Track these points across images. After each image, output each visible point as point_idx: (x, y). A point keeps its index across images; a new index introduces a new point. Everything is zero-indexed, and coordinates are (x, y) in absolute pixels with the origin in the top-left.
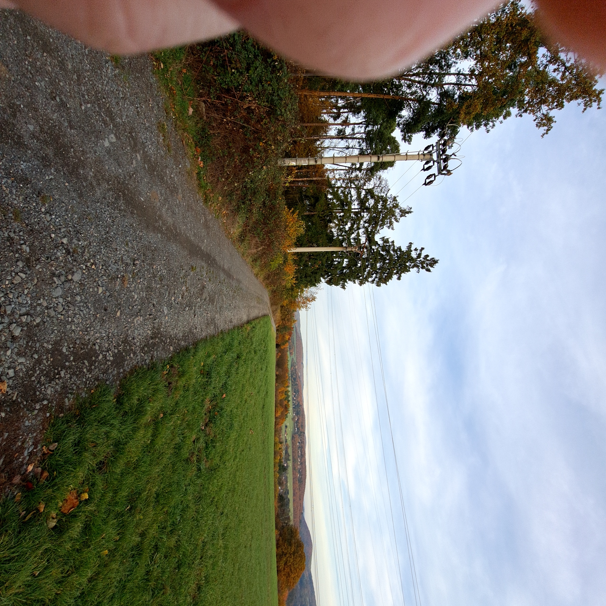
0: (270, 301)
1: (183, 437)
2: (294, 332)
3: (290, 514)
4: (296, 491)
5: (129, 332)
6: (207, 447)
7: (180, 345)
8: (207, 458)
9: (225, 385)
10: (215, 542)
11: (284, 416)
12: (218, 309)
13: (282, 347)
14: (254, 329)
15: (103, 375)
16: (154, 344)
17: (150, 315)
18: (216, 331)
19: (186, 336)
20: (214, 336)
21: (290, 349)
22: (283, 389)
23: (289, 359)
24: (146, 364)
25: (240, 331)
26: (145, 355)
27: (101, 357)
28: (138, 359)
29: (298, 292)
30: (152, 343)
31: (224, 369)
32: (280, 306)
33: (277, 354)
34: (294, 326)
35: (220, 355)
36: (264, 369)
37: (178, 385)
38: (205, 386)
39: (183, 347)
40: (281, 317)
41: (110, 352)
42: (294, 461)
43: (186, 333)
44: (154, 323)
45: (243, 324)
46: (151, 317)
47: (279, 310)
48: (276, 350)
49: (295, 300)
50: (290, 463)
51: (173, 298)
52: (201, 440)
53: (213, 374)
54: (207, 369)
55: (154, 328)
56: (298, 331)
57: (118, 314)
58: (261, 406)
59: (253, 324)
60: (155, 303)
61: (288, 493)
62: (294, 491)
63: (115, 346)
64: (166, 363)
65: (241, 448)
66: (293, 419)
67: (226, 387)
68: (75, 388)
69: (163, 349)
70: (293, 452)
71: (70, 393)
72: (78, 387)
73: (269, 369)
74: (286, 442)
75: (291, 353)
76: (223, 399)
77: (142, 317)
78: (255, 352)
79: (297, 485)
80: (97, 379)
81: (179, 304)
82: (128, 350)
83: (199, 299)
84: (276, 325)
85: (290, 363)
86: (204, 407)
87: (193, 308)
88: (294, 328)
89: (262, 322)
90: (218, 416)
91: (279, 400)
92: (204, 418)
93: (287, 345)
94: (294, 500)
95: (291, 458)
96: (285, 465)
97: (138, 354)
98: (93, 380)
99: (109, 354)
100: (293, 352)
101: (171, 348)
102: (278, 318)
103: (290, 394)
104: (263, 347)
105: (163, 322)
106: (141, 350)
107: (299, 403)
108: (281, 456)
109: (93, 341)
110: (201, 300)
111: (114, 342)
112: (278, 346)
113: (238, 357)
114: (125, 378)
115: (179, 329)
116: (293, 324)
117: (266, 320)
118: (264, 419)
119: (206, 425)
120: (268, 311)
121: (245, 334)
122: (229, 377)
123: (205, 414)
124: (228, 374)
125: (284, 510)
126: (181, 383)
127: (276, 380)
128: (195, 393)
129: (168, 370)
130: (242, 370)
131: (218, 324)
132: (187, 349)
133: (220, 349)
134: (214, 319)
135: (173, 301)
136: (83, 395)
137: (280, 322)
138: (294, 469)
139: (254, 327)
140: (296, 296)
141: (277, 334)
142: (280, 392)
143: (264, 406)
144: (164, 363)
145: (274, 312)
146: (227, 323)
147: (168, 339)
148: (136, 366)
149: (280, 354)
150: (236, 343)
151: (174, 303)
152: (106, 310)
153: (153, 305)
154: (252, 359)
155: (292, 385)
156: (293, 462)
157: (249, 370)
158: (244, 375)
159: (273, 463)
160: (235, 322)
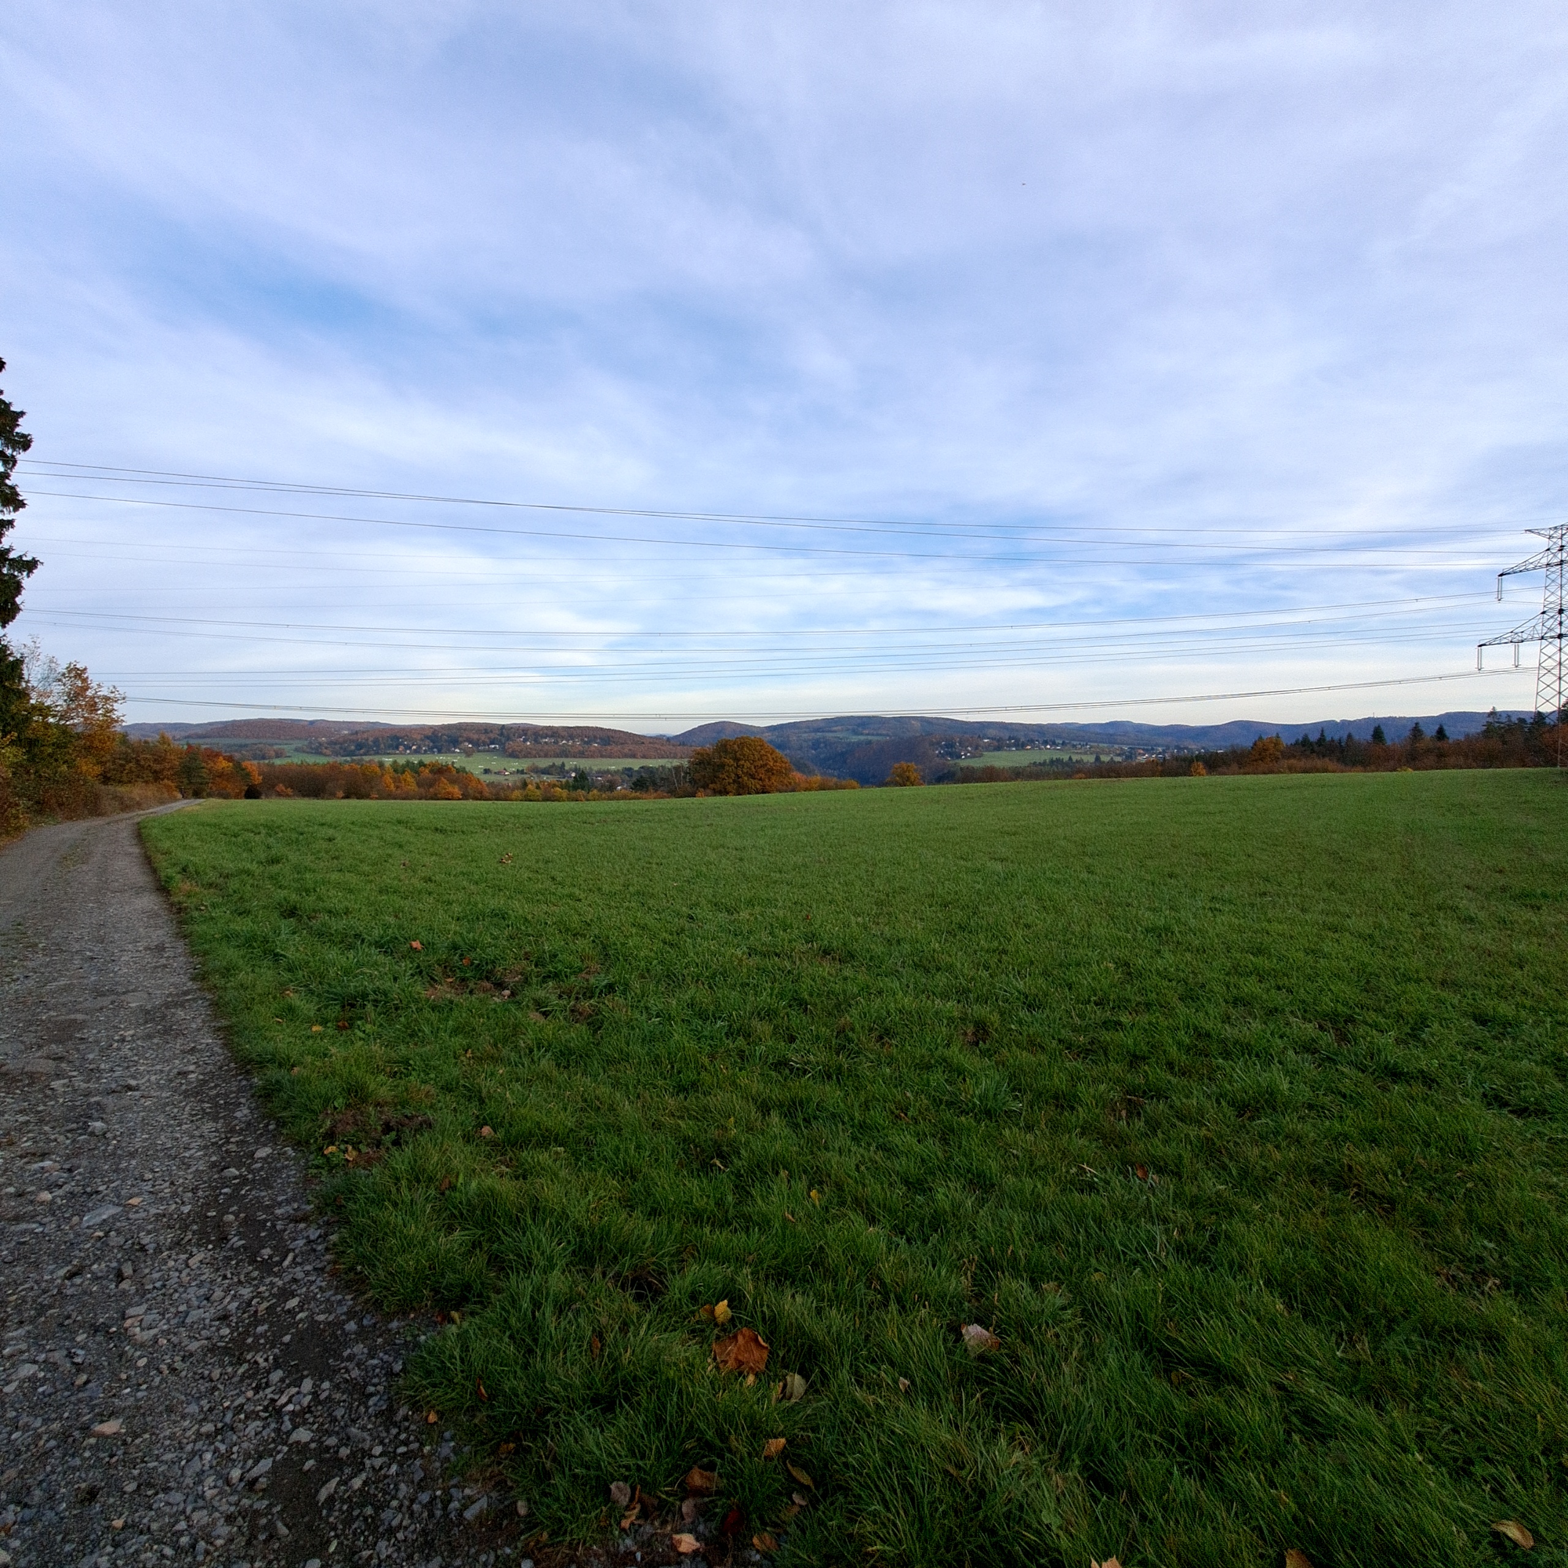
0: (79, 817)
1: (539, 1049)
2: (204, 744)
3: (669, 766)
4: (626, 751)
5: (194, 1346)
6: (556, 976)
7: (249, 1124)
8: (581, 970)
9: (386, 946)
10: (745, 929)
11: (460, 777)
12: (105, 1001)
13: (258, 779)
14: (191, 869)
15: (372, 1395)
16: (250, 1224)
17: (120, 1277)
18: (194, 1000)
19: (216, 1105)
20: (214, 1004)
21: (264, 758)
22: (388, 779)
23: (297, 759)
24: (324, 1237)
25: (196, 914)
26: (289, 1251)
27: (303, 1435)
28: (307, 1273)
29: (47, 726)
30: (241, 1235)
31: (333, 954)
32: (103, 787)
33: (279, 795)
34: (184, 742)
35: (287, 976)
36: (331, 832)
37: (389, 1100)
38: (388, 1007)
39: (257, 1108)
40: (147, 782)
41: (284, 1399)
42: (565, 753)
43: (203, 1109)
44: (158, 1250)
45: (172, 905)
46: (128, 1270)
47: (121, 789)
48: (267, 796)
49: (79, 736)
50: (571, 763)
51: (46, 1196)
52: (541, 994)
53: (351, 990)
54: (334, 1011)
55: (178, 1243)
56: (200, 731)
57: (110, 1427)
58: (439, 837)
59: (171, 872)
60: (62, 1272)
61: (630, 769)
62: (626, 756)
63: (257, 1390)
64: (320, 1161)
65: (548, 883)
66: (468, 753)
67: (388, 942)
68: (425, 1497)
69: (266, 1183)
70: (546, 756)
71: (445, 1508)
72: (421, 1487)
73: (328, 818)
74: (522, 772)
75: (279, 755)
76: (428, 946)
77: (131, 1311)
78: (274, 861)
79: (616, 748)
80: (387, 1416)
81: (75, 1161)
82: (271, 1325)
83: (55, 1084)
84: (176, 800)
85: (311, 760)
86: (451, 1002)
87: (93, 1100)
88: (191, 741)
89: (166, 845)
90: (473, 955)
91: (416, 789)
92: (482, 995)
93: (252, 765)
94: (644, 757)
95: (558, 762)
96: (573, 775)
97: (287, 1278)
98: (394, 1431)
99: (289, 1401)
100: (275, 747)
101: (263, 1152)
102: (149, 793)
103: (401, 760)
104: (257, 838)
105: (153, 1211)
106: (270, 1273)
107: (428, 737)
108: (554, 786)
109: (234, 1499)
110: (58, 1076)
111: (241, 1400)
112: (252, 793)
113: (291, 912)
114: (377, 1304)
115: (186, 1139)
116: (175, 744)
117: (155, 831)
118: (472, 828)
119: (500, 986)
120: (122, 825)
121: (209, 897)
122: (357, 936)
123: (471, 992)
124: (350, 940)
125: (662, 779)
126: (382, 1088)
127: (360, 796)
128: (411, 1036)
129: (342, 1147)
130: (336, 899)
131: (170, 994)
132: (267, 1094)
133: (266, 976)
134: (147, 1012)
135: (60, 1192)
136: (446, 1450)
137: (168, 787)
138: (582, 755)
139: (184, 870)
140: (64, 731)
141: (210, 795)
142: (397, 787)
143: (437, 829)
144: (317, 1167)
145: (125, 806)
146: (163, 961)
147: (226, 1173)
148: (334, 1274)
149: (281, 787)
150: (242, 925)
151: (67, 1188)
152: (92, 1494)
153: (71, 1276)
154: (298, 869)
155: (377, 753)
156: (567, 756)
157: (334, 876)
158: (351, 891)
159: (573, 804)
160: (161, 934)
